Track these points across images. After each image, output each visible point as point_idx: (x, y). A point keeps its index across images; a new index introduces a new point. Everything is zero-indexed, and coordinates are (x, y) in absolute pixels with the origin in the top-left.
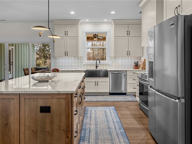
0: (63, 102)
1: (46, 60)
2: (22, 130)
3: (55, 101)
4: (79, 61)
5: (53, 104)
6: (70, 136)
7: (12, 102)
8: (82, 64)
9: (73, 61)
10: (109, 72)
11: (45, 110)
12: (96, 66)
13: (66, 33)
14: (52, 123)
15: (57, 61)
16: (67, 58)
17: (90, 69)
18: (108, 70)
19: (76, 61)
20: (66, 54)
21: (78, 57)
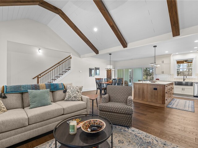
0: (162, 87)
1: (148, 77)
2: (148, 94)
3: (159, 87)
4: (171, 76)
5: (158, 87)
6: (164, 98)
7: (145, 86)
8: (173, 78)
9: (167, 76)
10: (193, 83)
11: (155, 89)
12: (184, 79)
13: (163, 62)
14: (157, 93)
15: (157, 76)
16: (163, 74)
17: (179, 81)
18: (192, 82)
19: (169, 76)
20: (163, 73)
21: (170, 74)
